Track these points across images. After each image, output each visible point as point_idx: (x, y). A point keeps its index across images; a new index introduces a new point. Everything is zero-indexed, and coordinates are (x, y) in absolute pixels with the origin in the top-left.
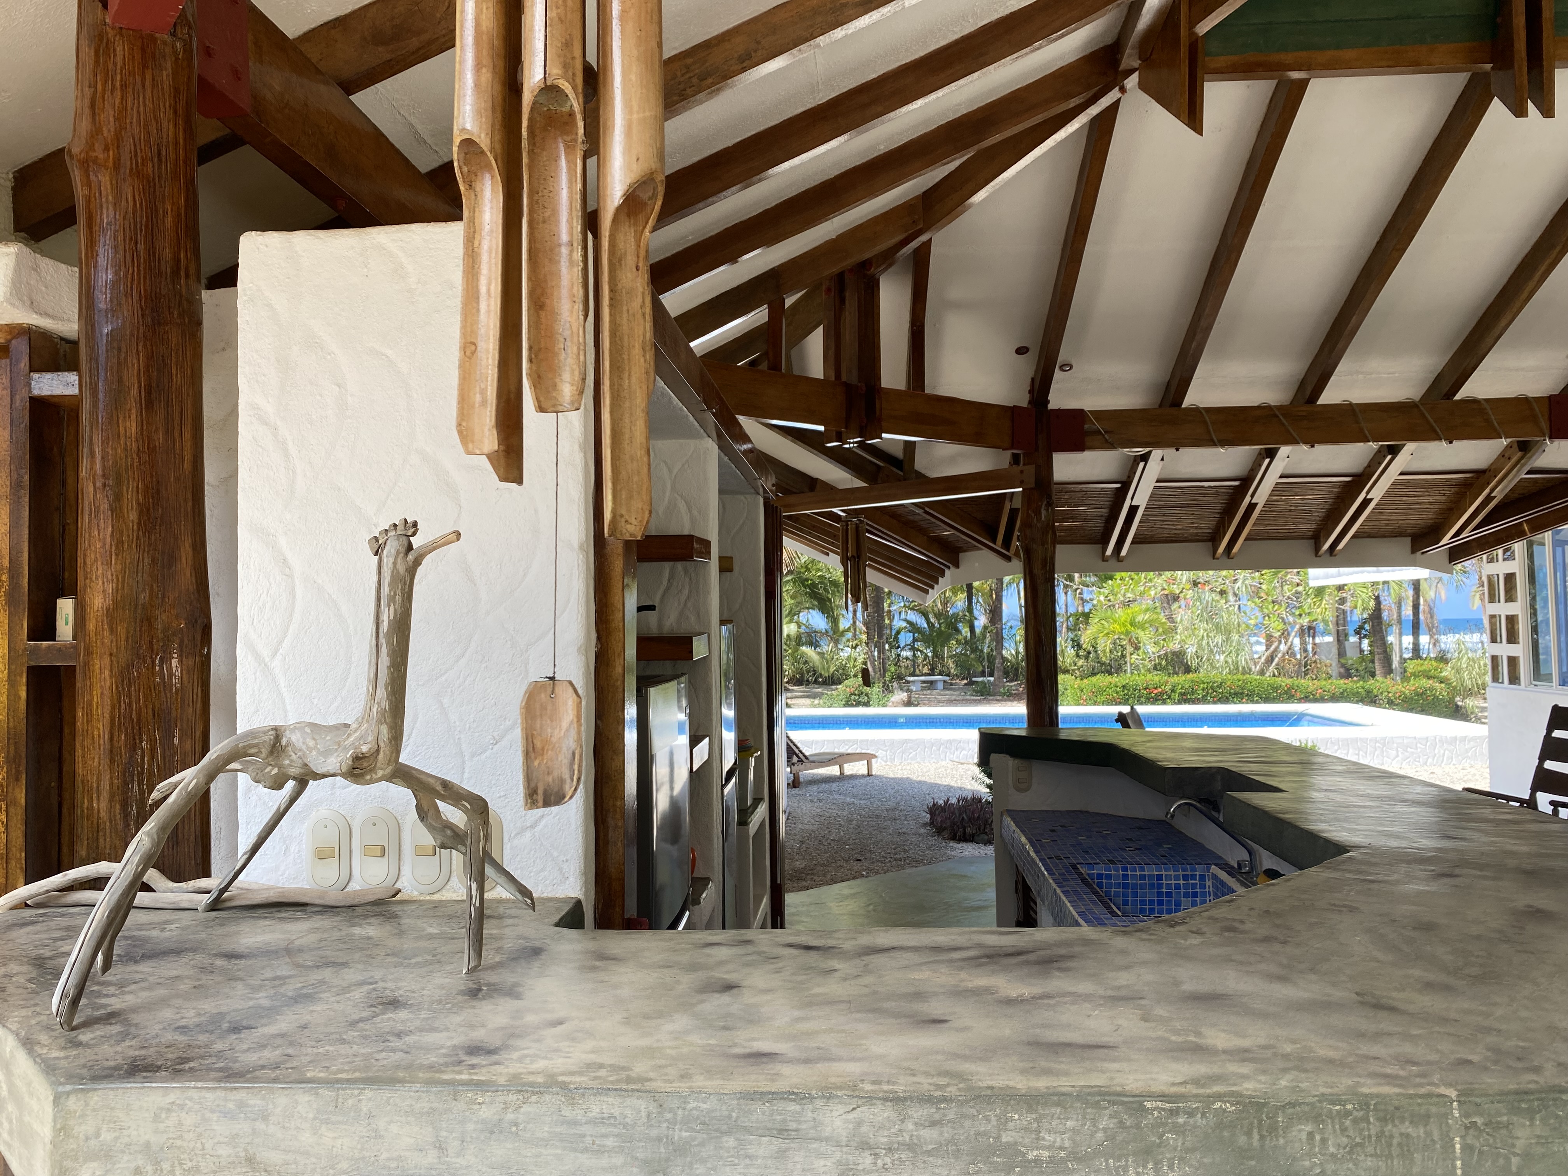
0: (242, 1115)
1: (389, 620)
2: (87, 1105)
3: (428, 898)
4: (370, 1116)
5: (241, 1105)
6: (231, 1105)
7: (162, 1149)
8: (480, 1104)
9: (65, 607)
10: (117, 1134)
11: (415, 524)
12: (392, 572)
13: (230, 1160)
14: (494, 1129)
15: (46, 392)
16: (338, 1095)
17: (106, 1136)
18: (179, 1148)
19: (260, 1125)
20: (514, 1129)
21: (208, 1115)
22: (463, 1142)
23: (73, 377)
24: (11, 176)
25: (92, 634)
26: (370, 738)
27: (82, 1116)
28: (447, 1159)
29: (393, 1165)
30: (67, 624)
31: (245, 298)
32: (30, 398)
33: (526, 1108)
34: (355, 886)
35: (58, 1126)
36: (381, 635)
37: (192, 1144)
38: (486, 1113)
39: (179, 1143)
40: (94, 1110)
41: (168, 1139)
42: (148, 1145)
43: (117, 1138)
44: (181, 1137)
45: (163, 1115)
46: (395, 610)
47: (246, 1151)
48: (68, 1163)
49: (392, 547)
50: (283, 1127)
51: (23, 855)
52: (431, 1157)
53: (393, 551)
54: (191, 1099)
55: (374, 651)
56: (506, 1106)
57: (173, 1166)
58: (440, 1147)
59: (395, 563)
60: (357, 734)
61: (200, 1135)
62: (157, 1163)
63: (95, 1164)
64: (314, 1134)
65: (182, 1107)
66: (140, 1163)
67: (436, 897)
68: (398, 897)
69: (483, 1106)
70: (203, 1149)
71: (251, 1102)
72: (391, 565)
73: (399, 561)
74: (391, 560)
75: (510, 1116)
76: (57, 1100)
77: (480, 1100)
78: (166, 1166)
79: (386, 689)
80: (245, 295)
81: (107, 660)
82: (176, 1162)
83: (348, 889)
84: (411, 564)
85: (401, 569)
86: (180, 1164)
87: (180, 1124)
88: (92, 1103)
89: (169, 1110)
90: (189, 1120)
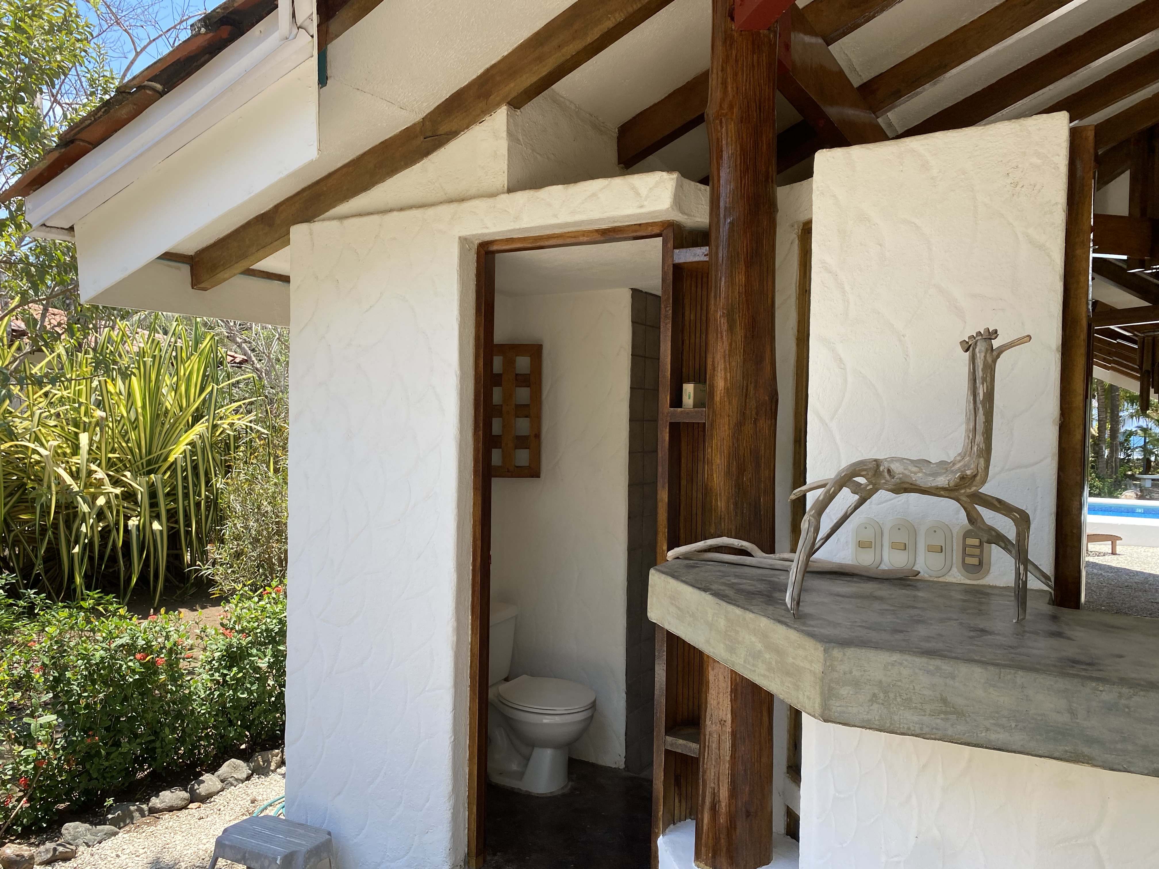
0: (938, 674)
1: (984, 393)
2: (844, 655)
3: (936, 579)
4: (1023, 687)
5: (938, 668)
6: (931, 667)
7: (889, 686)
8: (1101, 691)
9: (689, 389)
10: (862, 673)
11: (996, 331)
12: (984, 362)
13: (931, 698)
14: (1110, 708)
15: (682, 261)
16: (1000, 672)
17: (856, 673)
18: (899, 686)
19: (950, 682)
20: (1127, 710)
21: (917, 671)
22: (1088, 712)
23: (705, 249)
24: (617, 130)
25: (718, 404)
26: (972, 466)
27: (841, 661)
28: (1078, 721)
29: (1039, 718)
30: (689, 398)
31: (818, 193)
32: (674, 265)
33: (1136, 699)
34: (883, 567)
35: (828, 664)
36: (978, 402)
37: (907, 686)
38: (1106, 697)
39: (899, 683)
40: (849, 658)
41: (893, 680)
42: (880, 682)
43: (862, 676)
44: (900, 681)
45: (890, 667)
46: (987, 387)
47: (941, 695)
48: (833, 685)
49: (981, 347)
50: (965, 685)
51: (666, 530)
52: (1065, 718)
53: (983, 349)
54: (906, 660)
55: (973, 412)
56: (1121, 696)
57: (895, 696)
58: (1072, 713)
59: (985, 357)
60: (961, 464)
61: (912, 682)
62: (886, 693)
63: (850, 688)
64: (985, 692)
65: (901, 664)
66: (876, 691)
67: (940, 580)
68: (917, 577)
69: (1104, 693)
70: (914, 689)
71: (943, 667)
72: (982, 357)
73: (988, 355)
74: (983, 354)
75: (1123, 701)
76: (825, 651)
77: (1101, 688)
78: (892, 695)
79: (983, 436)
80: (818, 190)
81: (727, 419)
82: (898, 694)
83: (879, 568)
84: (995, 357)
85: (989, 360)
86: (900, 696)
87: (900, 673)
88: (847, 654)
89: (893, 665)
90: (905, 672)
